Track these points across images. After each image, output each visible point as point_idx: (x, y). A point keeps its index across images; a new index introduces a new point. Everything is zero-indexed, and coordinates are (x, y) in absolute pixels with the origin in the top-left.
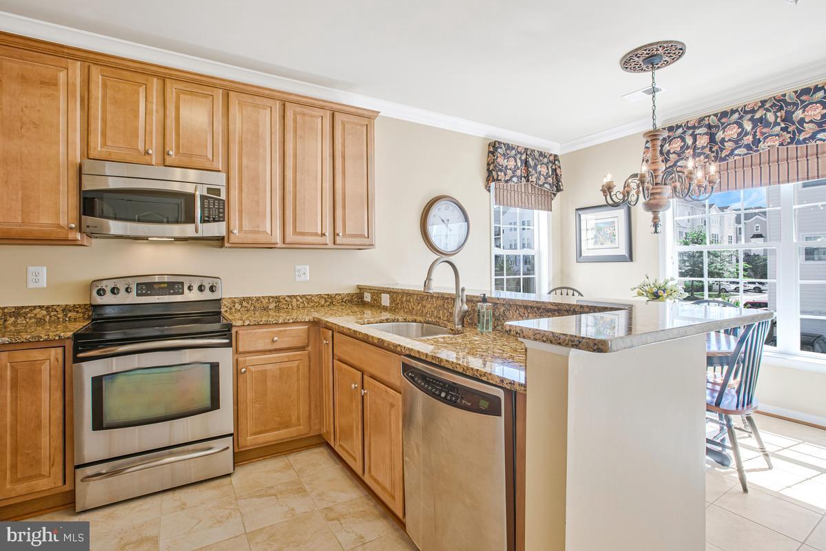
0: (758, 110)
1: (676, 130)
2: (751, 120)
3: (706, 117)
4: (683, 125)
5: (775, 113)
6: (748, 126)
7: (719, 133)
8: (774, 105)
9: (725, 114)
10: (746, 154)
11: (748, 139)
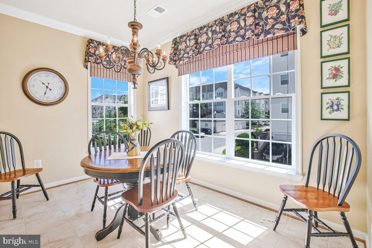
0: (214, 25)
1: (183, 37)
2: (211, 31)
3: (194, 30)
4: (186, 35)
5: (220, 26)
6: (210, 34)
7: (199, 39)
8: (219, 23)
9: (201, 28)
10: (209, 50)
11: (210, 42)
